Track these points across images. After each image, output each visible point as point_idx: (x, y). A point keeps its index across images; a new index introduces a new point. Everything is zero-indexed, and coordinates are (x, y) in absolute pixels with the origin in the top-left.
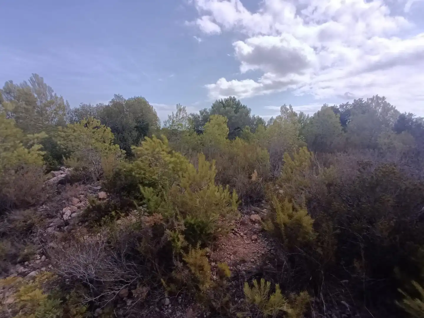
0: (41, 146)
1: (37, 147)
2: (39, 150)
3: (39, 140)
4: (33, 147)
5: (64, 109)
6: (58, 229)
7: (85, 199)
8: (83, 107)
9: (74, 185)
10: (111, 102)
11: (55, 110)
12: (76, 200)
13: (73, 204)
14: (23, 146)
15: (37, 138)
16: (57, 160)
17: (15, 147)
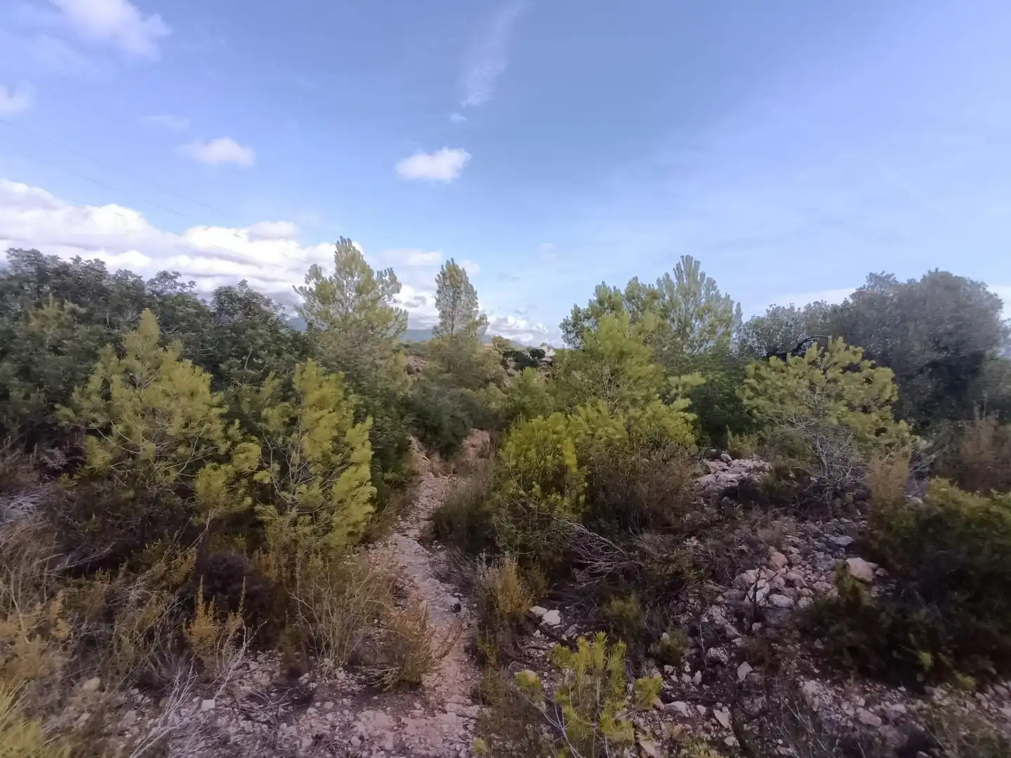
0: (687, 402)
1: (683, 403)
2: (686, 410)
3: (688, 389)
4: (675, 403)
5: (728, 322)
6: (735, 620)
7: (804, 563)
8: (775, 314)
9: (769, 513)
10: (853, 296)
11: (711, 325)
12: (778, 558)
13: (771, 563)
14: (659, 398)
15: (684, 385)
16: (710, 435)
17: (648, 400)
